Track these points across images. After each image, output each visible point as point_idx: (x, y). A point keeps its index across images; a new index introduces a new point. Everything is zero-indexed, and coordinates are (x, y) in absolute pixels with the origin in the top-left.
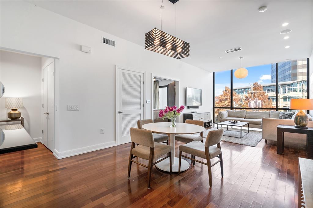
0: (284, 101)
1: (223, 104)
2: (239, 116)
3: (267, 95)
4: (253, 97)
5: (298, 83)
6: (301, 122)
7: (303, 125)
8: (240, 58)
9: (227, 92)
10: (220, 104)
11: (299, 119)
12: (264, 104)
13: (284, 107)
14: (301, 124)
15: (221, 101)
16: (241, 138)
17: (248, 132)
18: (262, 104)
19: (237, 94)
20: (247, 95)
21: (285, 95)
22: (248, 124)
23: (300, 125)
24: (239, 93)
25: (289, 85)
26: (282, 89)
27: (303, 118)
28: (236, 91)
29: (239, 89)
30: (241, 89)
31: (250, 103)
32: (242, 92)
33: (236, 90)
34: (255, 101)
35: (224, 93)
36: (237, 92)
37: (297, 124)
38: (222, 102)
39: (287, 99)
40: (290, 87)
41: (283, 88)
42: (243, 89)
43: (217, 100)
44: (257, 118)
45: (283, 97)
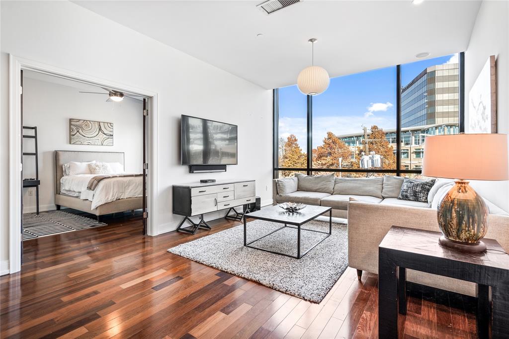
0: (417, 157)
1: (324, 162)
2: (319, 189)
3: (392, 146)
4: (367, 150)
5: (436, 129)
6: (463, 226)
7: (468, 239)
8: (311, 40)
9: (331, 141)
10: (319, 162)
11: (454, 215)
12: (387, 162)
13: (416, 166)
14: (463, 236)
15: (320, 157)
16: (298, 257)
17: (330, 233)
18: (382, 162)
19: (347, 144)
20: (362, 147)
21: (418, 146)
22: (330, 210)
23: (458, 237)
24: (349, 143)
25: (423, 131)
26: (413, 137)
27: (469, 211)
28: (346, 140)
29: (349, 137)
30: (353, 137)
31: (362, 160)
32: (354, 143)
33: (346, 138)
34: (371, 156)
35: (326, 143)
36: (346, 142)
37: (448, 234)
38: (322, 158)
39: (421, 154)
40: (425, 135)
41: (415, 136)
42: (356, 137)
43: (315, 156)
44: (357, 193)
45: (415, 150)
